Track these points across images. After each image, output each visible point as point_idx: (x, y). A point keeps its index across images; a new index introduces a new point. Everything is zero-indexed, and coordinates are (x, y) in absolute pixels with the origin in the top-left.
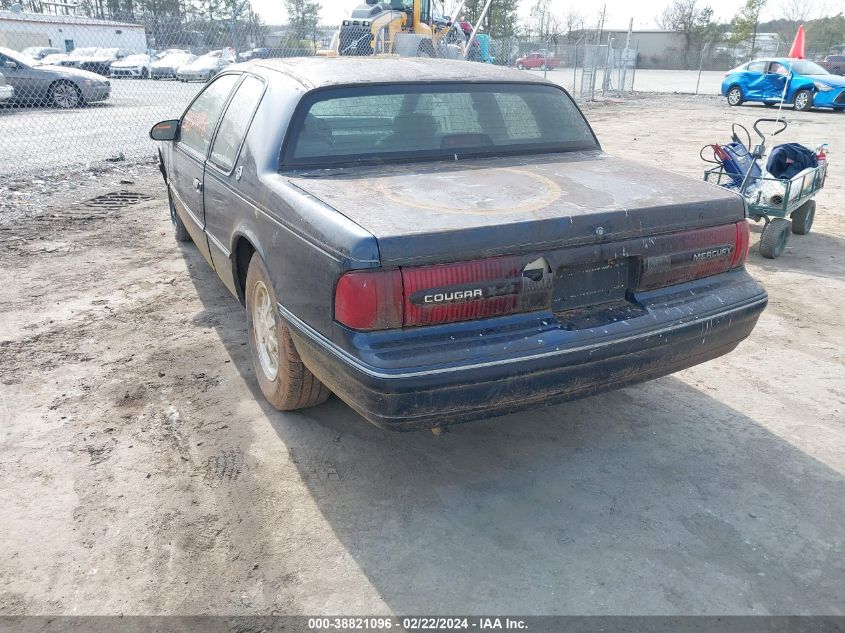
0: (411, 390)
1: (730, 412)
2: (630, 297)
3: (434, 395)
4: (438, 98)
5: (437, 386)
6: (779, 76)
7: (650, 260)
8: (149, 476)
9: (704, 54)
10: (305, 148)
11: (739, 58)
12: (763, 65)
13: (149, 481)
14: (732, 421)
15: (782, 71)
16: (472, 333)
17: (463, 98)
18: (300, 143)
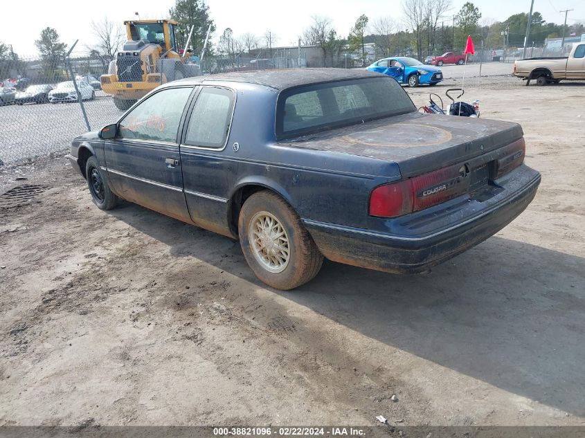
0: (430, 245)
1: (520, 243)
2: (491, 183)
3: (438, 246)
4: (346, 89)
5: (439, 242)
6: (396, 68)
7: (500, 161)
8: (244, 342)
9: (335, 59)
10: (289, 126)
11: (356, 60)
12: (386, 62)
13: (246, 344)
14: (524, 247)
15: (397, 65)
16: (442, 211)
17: (356, 88)
18: (285, 123)
